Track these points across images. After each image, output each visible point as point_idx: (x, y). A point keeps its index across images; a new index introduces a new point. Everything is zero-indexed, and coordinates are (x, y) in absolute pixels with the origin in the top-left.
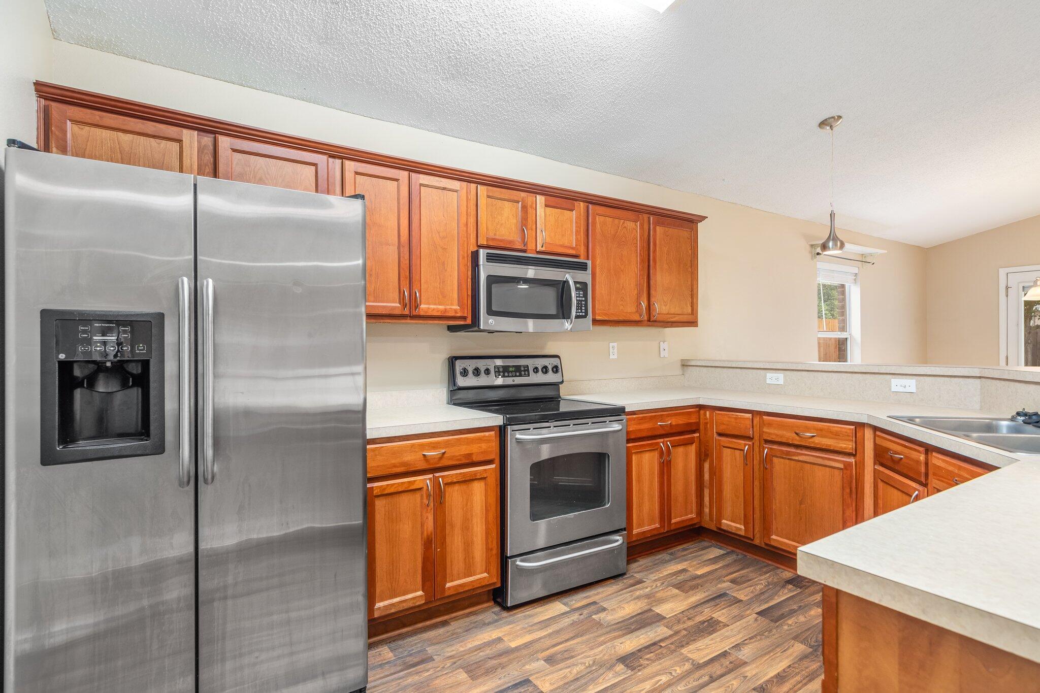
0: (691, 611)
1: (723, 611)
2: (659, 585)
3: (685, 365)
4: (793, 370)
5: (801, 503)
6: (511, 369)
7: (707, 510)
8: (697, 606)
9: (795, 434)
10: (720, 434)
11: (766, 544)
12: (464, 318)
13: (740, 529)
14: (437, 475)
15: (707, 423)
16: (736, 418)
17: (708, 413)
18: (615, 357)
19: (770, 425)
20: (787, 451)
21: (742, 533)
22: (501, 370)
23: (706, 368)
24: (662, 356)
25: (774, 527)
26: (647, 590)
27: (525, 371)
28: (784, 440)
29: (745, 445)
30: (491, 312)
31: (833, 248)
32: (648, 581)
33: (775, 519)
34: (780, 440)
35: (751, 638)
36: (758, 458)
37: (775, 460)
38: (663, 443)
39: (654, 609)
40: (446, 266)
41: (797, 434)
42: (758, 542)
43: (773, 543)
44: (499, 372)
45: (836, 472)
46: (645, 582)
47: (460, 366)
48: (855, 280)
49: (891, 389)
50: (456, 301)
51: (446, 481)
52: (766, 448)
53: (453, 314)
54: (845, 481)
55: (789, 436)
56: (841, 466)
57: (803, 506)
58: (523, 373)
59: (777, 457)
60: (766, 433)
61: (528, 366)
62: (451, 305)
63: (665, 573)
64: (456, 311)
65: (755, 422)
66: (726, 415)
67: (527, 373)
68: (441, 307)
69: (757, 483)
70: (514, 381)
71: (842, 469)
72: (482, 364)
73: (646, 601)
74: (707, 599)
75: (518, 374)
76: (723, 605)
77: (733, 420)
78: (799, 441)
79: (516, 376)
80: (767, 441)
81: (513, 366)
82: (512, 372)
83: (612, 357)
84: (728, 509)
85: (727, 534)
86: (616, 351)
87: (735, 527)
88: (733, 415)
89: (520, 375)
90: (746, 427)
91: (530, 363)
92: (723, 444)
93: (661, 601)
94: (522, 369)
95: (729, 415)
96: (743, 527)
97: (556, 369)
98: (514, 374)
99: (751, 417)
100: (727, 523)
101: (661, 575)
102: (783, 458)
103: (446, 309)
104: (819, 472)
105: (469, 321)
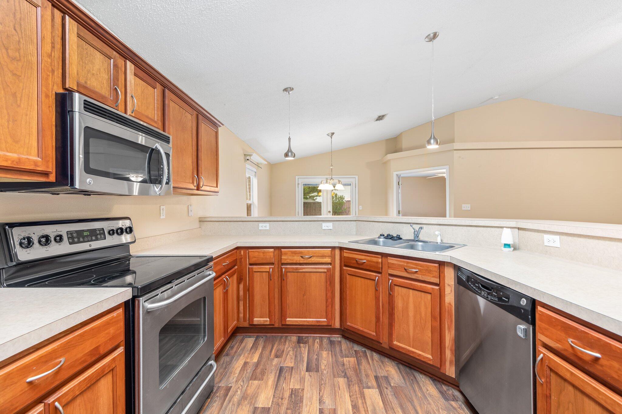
0: (278, 392)
1: (292, 380)
2: (242, 384)
3: (202, 221)
4: (275, 221)
5: (304, 296)
6: (85, 234)
7: (241, 315)
8: (277, 386)
9: (301, 258)
10: (251, 264)
11: (282, 325)
12: (46, 174)
13: (267, 321)
14: (50, 400)
15: (241, 258)
16: (263, 253)
17: (242, 252)
18: (164, 217)
19: (286, 254)
20: (296, 267)
21: (268, 323)
22: (75, 235)
23: (218, 223)
24: (190, 215)
25: (288, 313)
26: (239, 392)
27: (100, 234)
28: (294, 262)
29: (270, 268)
30: (88, 170)
31: (291, 156)
32: (233, 385)
33: (289, 308)
34: (292, 262)
35: (320, 390)
36: (277, 275)
37: (289, 274)
38: (224, 277)
39: (257, 406)
40: (18, 99)
41: (302, 257)
42: (278, 325)
43: (287, 323)
44: (72, 238)
45: (322, 274)
46: (231, 387)
47: (19, 235)
48: (255, 175)
49: (322, 228)
50: (35, 151)
51: (64, 401)
52: (284, 268)
53: (31, 167)
54: (327, 278)
55: (297, 259)
56: (326, 271)
57: (305, 297)
58: (99, 236)
59: (290, 272)
60: (284, 259)
61: (103, 229)
62: (27, 155)
63: (238, 372)
64: (36, 163)
65: (275, 253)
66: (257, 251)
67: (103, 236)
68: (15, 156)
69: (276, 290)
70: (90, 246)
71: (326, 272)
72: (51, 231)
73: (246, 402)
74: (277, 377)
75: (94, 238)
76: (288, 375)
77: (261, 254)
78: (303, 261)
79: (92, 240)
80: (283, 264)
81: (88, 230)
82: (87, 236)
83: (162, 217)
84: (258, 310)
85: (257, 326)
86: (164, 212)
87: (263, 321)
88: (261, 251)
89: (97, 239)
90: (271, 257)
91: (106, 226)
92: (254, 270)
93: (255, 396)
94: (98, 232)
95: (258, 251)
96: (268, 319)
97: (130, 230)
98: (90, 238)
99: (273, 251)
100: (257, 320)
101: (237, 375)
102: (294, 272)
103: (19, 159)
104: (314, 276)
105: (52, 178)
